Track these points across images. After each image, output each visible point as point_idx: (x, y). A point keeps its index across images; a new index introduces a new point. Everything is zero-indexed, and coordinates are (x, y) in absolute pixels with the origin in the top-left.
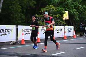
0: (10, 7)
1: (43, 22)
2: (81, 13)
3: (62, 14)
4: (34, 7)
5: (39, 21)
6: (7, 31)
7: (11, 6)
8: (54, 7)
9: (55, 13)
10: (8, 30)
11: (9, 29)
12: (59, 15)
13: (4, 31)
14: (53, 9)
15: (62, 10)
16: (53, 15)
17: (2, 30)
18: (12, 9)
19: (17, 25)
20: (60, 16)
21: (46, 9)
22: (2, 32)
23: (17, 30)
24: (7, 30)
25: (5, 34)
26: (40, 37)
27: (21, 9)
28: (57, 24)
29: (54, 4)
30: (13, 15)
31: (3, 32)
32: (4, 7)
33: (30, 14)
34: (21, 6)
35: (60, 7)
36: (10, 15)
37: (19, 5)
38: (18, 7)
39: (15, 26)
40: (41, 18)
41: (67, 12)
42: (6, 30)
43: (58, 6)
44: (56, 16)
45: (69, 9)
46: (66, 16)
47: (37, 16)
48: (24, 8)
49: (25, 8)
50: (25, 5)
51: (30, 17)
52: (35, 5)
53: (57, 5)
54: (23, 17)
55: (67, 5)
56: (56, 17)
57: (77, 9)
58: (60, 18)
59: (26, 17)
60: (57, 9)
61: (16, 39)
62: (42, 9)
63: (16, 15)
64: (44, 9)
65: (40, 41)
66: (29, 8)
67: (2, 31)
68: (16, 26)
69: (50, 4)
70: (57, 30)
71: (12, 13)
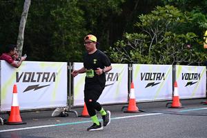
0: (52, 13)
1: (145, 53)
4: (120, 12)
5: (134, 51)
6: (44, 78)
7: (55, 8)
8: (177, 12)
9: (179, 29)
10: (46, 76)
11: (49, 74)
12: (191, 33)
13: (36, 78)
14: (173, 18)
15: (201, 19)
16: (174, 34)
17: (28, 75)
18: (58, 19)
19: (71, 61)
20: (195, 36)
21: (153, 17)
22: (28, 81)
24: (42, 76)
25: (36, 87)
26: (137, 98)
27: (84, 16)
28: (187, 60)
29: (177, 3)
30: (61, 33)
31: (32, 81)
32: (36, 13)
33: (108, 32)
34: (82, 8)
35: (194, 11)
36: (52, 35)
37: (77, 5)
38: (74, 11)
39: (66, 63)
40: (139, 42)
42: (39, 74)
43: (190, 7)
44: (183, 36)
47: (128, 37)
48: (91, 15)
49: (94, 14)
50: (93, 7)
51: (108, 40)
52: (121, 5)
56: (183, 40)
58: (195, 42)
60: (187, 18)
61: (68, 100)
62: (142, 17)
63: (70, 36)
64: (149, 17)
65: (137, 109)
66: (106, 16)
67: (29, 78)
68: (68, 65)
69: (165, 2)
70: (186, 76)
71: (57, 29)
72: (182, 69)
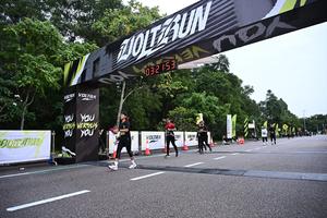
2: (217, 116)
3: (195, 118)
4: (160, 110)
7: (133, 109)
9: (186, 117)
12: (191, 118)
14: (183, 112)
15: (195, 112)
18: (134, 113)
19: (140, 131)
20: (193, 119)
21: (175, 112)
23: (140, 136)
27: (145, 112)
29: (184, 106)
30: (135, 120)
34: (144, 108)
35: (192, 109)
37: (142, 107)
38: (141, 110)
39: (138, 132)
41: (201, 115)
45: (203, 111)
46: (200, 119)
47: (164, 120)
48: (148, 112)
50: (149, 108)
53: (189, 106)
54: (148, 122)
55: (200, 106)
56: (188, 121)
57: (213, 110)
58: (193, 122)
59: (151, 121)
61: (139, 148)
62: (170, 112)
64: (173, 112)
69: (179, 105)
72: (188, 133)
